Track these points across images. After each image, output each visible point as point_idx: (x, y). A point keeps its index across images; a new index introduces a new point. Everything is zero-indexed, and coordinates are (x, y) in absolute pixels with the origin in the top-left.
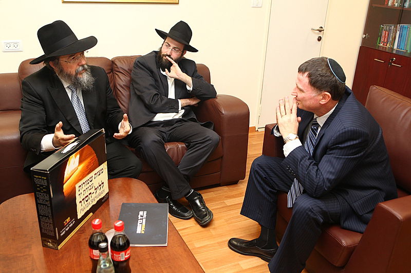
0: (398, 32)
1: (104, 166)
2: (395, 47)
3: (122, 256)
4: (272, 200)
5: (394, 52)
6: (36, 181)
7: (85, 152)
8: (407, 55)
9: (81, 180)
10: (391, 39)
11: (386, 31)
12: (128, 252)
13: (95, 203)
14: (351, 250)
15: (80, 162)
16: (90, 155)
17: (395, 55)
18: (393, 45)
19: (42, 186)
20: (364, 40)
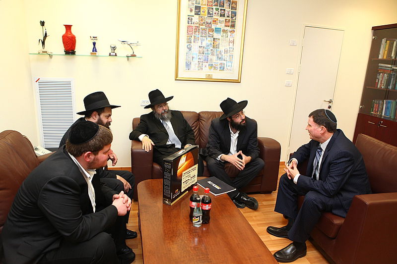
0: (385, 105)
1: (197, 166)
2: (383, 114)
3: (207, 207)
4: (294, 200)
5: (382, 118)
6: (165, 165)
7: (189, 155)
8: (391, 120)
9: (185, 170)
10: (380, 109)
11: (376, 104)
12: (210, 206)
13: (190, 186)
14: (340, 227)
15: (186, 160)
16: (191, 158)
17: (383, 120)
18: (382, 114)
19: (168, 168)
20: (361, 109)
